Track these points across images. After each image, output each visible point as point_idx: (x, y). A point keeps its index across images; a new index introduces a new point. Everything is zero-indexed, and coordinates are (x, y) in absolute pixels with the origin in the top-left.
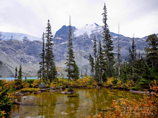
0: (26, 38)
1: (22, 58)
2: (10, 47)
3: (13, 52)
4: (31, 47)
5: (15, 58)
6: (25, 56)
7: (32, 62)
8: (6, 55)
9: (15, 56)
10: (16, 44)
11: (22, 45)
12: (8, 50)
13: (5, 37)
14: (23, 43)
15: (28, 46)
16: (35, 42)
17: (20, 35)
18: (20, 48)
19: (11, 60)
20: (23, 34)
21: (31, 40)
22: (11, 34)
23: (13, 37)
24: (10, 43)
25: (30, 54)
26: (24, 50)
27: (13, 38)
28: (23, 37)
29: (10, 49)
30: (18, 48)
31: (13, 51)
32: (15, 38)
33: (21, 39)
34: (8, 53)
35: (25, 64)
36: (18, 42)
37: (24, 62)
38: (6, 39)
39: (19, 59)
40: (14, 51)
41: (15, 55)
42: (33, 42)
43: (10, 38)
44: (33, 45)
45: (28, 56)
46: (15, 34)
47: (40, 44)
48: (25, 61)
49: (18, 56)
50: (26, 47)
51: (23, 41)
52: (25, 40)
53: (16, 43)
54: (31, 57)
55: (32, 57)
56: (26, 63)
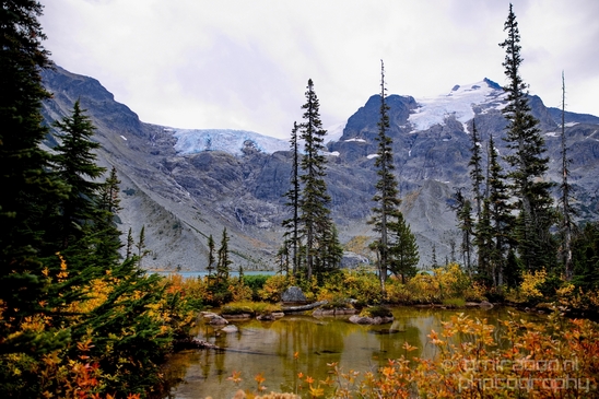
0: (250, 144)
1: (239, 210)
2: (205, 175)
3: (214, 190)
4: (268, 172)
5: (220, 209)
6: (250, 202)
7: (272, 220)
8: (193, 200)
9: (218, 204)
10: (221, 166)
11: (238, 169)
12: (197, 185)
13: (188, 145)
14: (241, 161)
15: (258, 171)
16: (280, 156)
17: (234, 135)
18: (234, 178)
19: (206, 218)
20: (242, 133)
21: (269, 150)
22: (207, 133)
23: (213, 142)
24: (203, 162)
25: (263, 196)
26: (247, 184)
27: (212, 148)
28: (242, 141)
29: (205, 181)
30: (226, 178)
31: (213, 186)
32: (217, 146)
33: (236, 149)
34: (199, 193)
35: (250, 229)
36: (228, 159)
37: (246, 223)
38: (191, 149)
39: (230, 212)
40: (217, 187)
41: (219, 200)
42: (273, 157)
43: (202, 148)
44: (273, 165)
45: (258, 201)
46: (217, 134)
48: (250, 220)
49: (229, 202)
50: (251, 174)
51: (241, 154)
52: (250, 150)
53: (221, 161)
54: (268, 204)
55: (270, 205)
56: (253, 227)
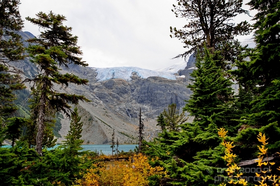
0: (135, 74)
1: (129, 110)
2: (110, 91)
3: (115, 99)
4: (144, 88)
5: (118, 110)
6: (134, 105)
7: (147, 115)
8: (104, 105)
9: (117, 107)
10: (119, 86)
11: (128, 87)
12: (106, 97)
13: (103, 76)
14: (130, 83)
15: (139, 88)
16: (151, 80)
17: (126, 70)
18: (126, 92)
19: (110, 114)
20: (130, 68)
21: (144, 76)
22: (113, 69)
23: (115, 74)
24: (109, 84)
25: (142, 102)
26: (133, 95)
27: (115, 77)
28: (131, 72)
29: (110, 94)
30: (122, 92)
31: (115, 97)
32: (118, 76)
33: (127, 77)
34: (107, 101)
35: (134, 120)
36: (123, 82)
37: (132, 117)
38: (104, 79)
39: (124, 111)
40: (117, 98)
41: (118, 104)
42: (147, 80)
43: (110, 77)
44: (147, 84)
45: (139, 105)
46: (118, 69)
47: (160, 81)
48: (134, 115)
49: (123, 106)
50: (135, 90)
51: (130, 79)
52: (135, 78)
53: (119, 84)
54: (144, 106)
55: (146, 107)
56: (136, 119)
